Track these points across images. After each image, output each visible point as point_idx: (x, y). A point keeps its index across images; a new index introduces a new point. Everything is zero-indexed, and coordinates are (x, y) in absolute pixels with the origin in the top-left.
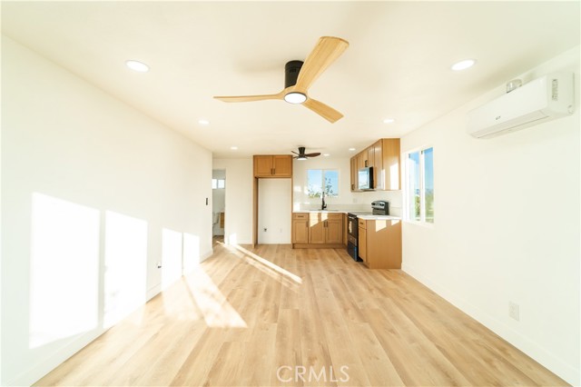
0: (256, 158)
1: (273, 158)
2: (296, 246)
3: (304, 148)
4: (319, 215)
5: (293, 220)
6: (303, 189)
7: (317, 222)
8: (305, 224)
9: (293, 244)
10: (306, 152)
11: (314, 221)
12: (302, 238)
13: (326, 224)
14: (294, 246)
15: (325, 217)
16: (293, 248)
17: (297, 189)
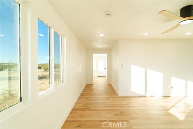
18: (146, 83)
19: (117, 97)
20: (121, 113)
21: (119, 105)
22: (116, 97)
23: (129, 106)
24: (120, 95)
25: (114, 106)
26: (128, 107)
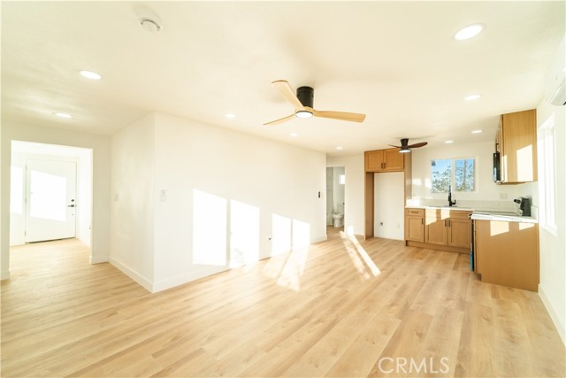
0: (367, 154)
1: (383, 152)
2: (410, 244)
3: (407, 140)
4: (438, 212)
5: (405, 216)
6: (423, 182)
7: (434, 220)
8: (420, 221)
9: (407, 241)
10: (409, 144)
11: (431, 219)
12: (417, 235)
13: (448, 223)
14: (407, 243)
15: (446, 213)
16: (407, 245)
17: (416, 182)
18: (229, 233)
19: (148, 298)
20: (174, 340)
21: (161, 321)
22: (141, 301)
23: (191, 309)
24: (154, 291)
25: (145, 330)
26: (191, 313)
